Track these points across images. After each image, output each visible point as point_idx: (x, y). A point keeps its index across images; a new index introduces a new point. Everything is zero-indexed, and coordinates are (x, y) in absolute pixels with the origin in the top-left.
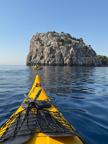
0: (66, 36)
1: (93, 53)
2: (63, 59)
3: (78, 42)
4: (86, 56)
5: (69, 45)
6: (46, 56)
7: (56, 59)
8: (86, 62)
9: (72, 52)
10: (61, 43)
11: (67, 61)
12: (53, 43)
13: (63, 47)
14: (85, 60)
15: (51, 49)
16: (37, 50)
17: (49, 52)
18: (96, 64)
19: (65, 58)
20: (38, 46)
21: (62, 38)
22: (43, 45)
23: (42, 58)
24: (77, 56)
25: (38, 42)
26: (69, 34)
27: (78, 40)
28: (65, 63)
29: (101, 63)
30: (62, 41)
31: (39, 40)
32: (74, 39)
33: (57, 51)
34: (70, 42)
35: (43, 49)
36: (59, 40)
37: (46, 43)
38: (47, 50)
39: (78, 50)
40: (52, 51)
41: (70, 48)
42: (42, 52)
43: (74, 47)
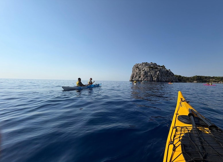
0: (154, 65)
1: (172, 74)
2: (152, 78)
3: (162, 68)
4: (168, 76)
5: (156, 70)
6: (142, 76)
7: (148, 78)
8: (168, 80)
9: (158, 74)
10: (151, 69)
11: (155, 79)
12: (146, 69)
13: (152, 71)
14: (167, 78)
15: (145, 72)
16: (137, 73)
17: (144, 74)
18: (174, 81)
19: (154, 77)
20: (137, 71)
21: (152, 66)
22: (140, 70)
23: (140, 77)
24: (161, 76)
25: (137, 69)
26: (155, 64)
27: (161, 67)
28: (154, 80)
29: (178, 80)
30: (152, 68)
31: (137, 67)
32: (159, 66)
33: (149, 74)
34: (157, 68)
35: (140, 72)
36: (150, 67)
37: (142, 69)
38: (142, 73)
39: (162, 72)
40: (146, 73)
41: (157, 72)
42: (140, 74)
43: (159, 71)
